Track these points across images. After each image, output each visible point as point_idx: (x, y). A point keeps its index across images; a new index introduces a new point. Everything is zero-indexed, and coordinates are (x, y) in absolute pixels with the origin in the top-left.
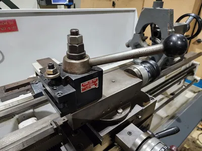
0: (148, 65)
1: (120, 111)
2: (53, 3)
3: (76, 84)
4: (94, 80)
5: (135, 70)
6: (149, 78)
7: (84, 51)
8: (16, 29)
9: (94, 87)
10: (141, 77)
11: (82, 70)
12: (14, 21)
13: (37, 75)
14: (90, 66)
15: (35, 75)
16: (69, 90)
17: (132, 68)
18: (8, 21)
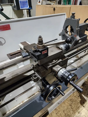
0: (65, 45)
1: (54, 61)
2: (21, 9)
3: (41, 52)
4: (46, 51)
5: (60, 47)
6: (65, 50)
7: (43, 42)
8: (10, 29)
9: (46, 53)
10: (62, 49)
11: (42, 48)
12: (9, 25)
13: (21, 49)
14: (44, 47)
15: (20, 49)
16: (39, 53)
17: (59, 46)
18: (6, 25)
